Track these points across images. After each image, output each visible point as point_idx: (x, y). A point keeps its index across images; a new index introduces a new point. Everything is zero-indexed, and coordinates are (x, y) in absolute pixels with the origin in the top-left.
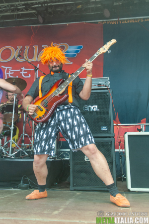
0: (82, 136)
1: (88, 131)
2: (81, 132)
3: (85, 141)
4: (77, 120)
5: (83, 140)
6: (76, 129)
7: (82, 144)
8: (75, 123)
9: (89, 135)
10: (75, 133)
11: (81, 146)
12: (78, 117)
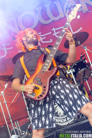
0: (77, 99)
1: (81, 94)
2: (76, 97)
3: (82, 103)
4: (67, 88)
5: (79, 102)
6: (71, 96)
7: (79, 106)
8: (68, 91)
9: (83, 96)
10: (71, 99)
11: (79, 109)
12: (67, 86)
